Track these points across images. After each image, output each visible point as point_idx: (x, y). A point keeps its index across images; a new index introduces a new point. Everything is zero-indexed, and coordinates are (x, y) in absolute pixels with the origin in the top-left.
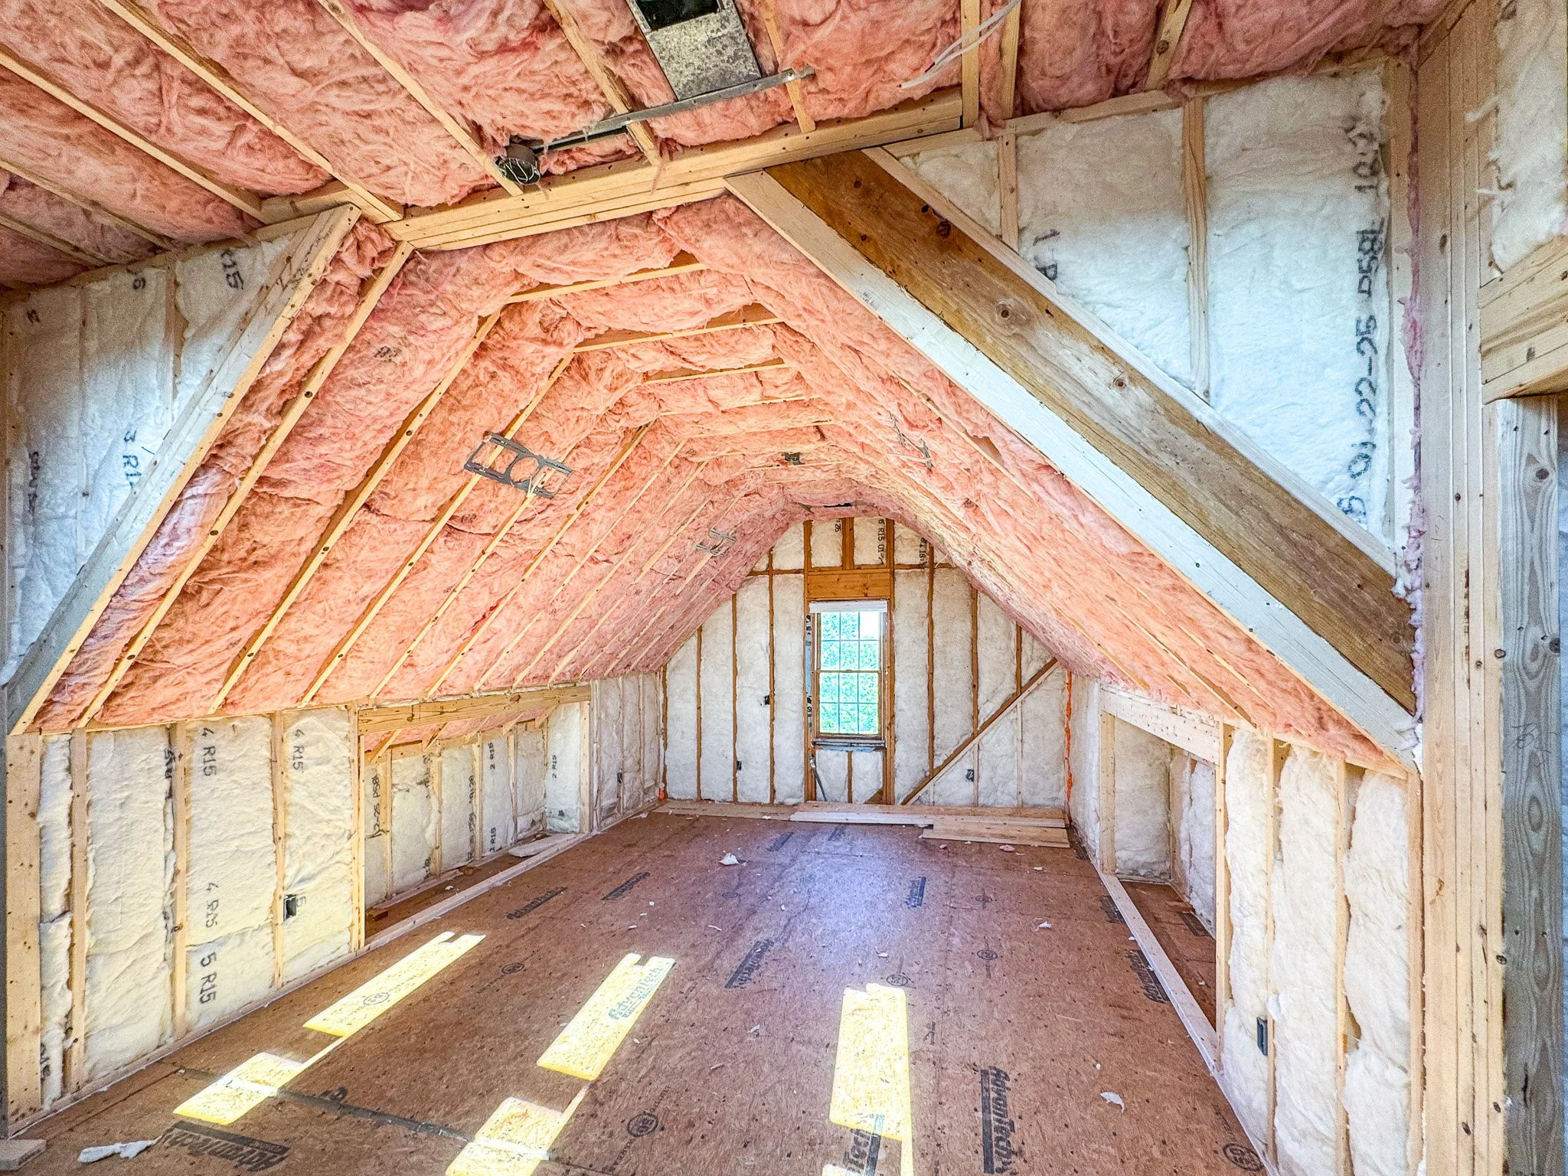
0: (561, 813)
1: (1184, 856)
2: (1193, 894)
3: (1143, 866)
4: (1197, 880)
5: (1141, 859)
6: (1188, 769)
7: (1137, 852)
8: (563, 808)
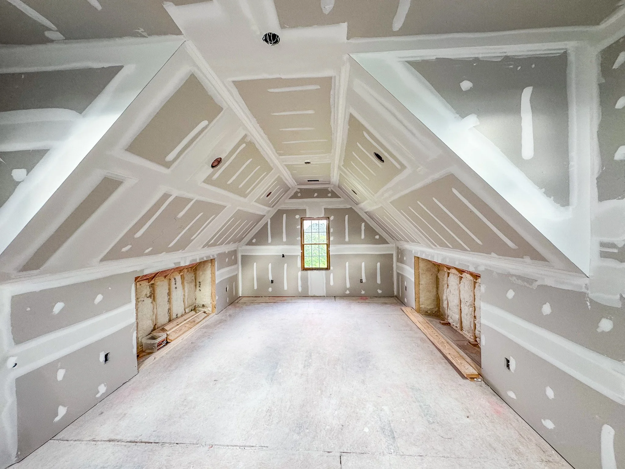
0: (203, 306)
1: (445, 305)
2: (449, 318)
3: (429, 310)
4: (451, 313)
5: (429, 307)
6: (446, 275)
7: (427, 305)
8: (203, 303)
